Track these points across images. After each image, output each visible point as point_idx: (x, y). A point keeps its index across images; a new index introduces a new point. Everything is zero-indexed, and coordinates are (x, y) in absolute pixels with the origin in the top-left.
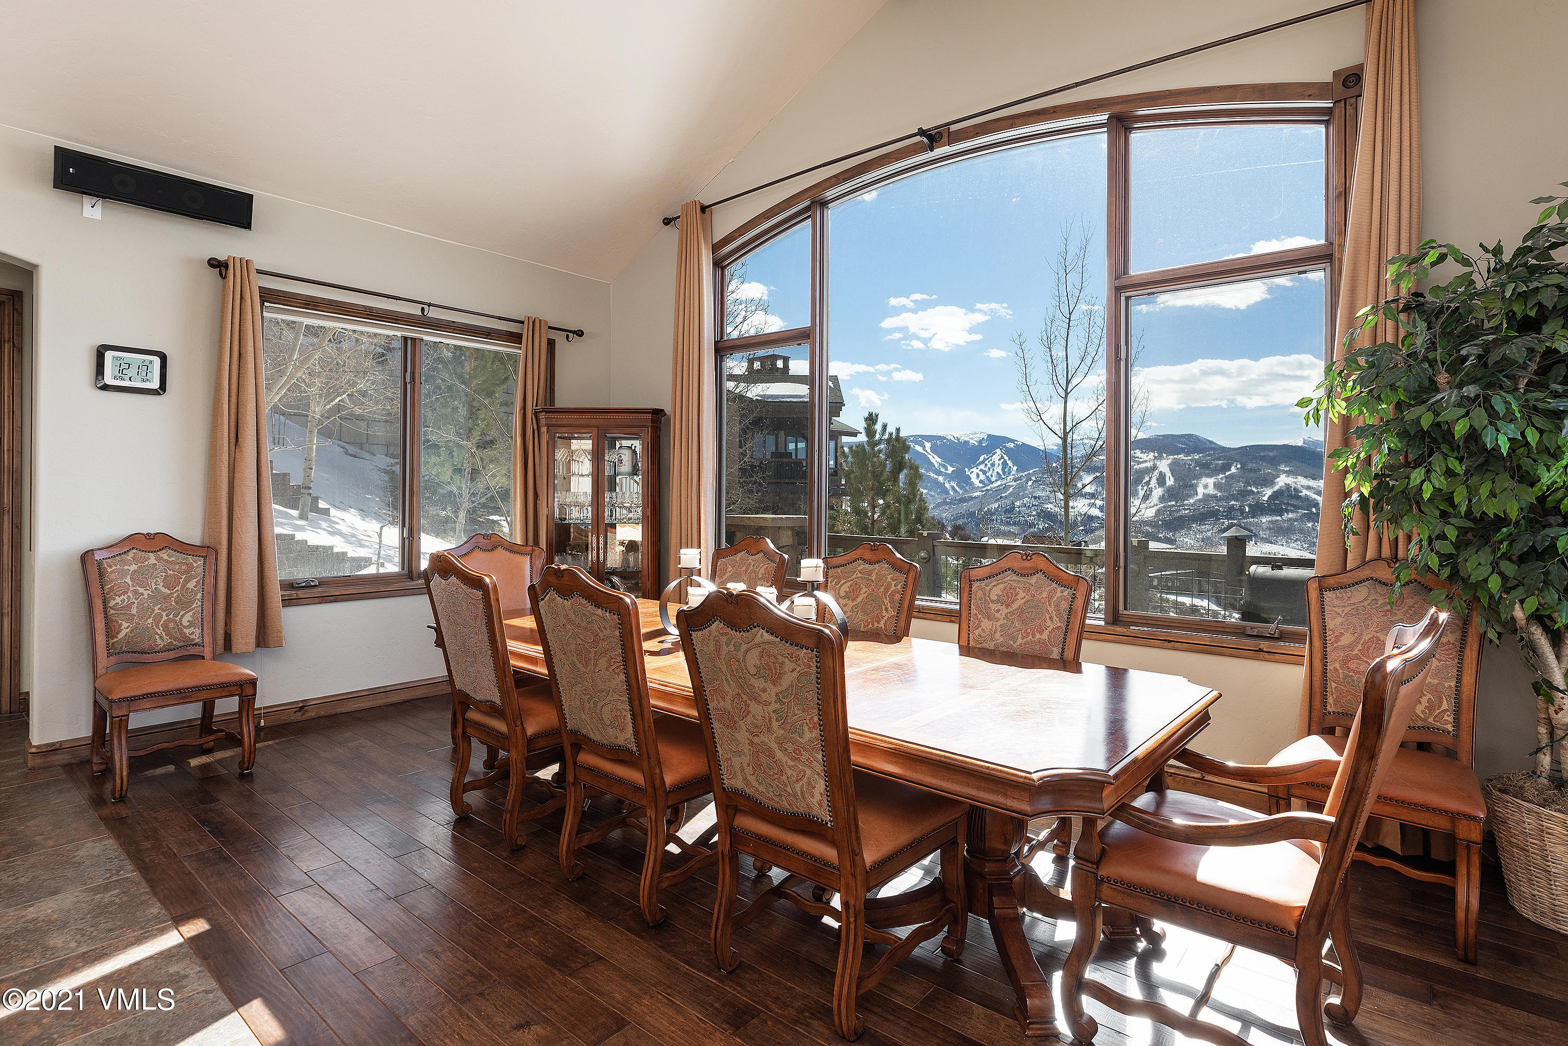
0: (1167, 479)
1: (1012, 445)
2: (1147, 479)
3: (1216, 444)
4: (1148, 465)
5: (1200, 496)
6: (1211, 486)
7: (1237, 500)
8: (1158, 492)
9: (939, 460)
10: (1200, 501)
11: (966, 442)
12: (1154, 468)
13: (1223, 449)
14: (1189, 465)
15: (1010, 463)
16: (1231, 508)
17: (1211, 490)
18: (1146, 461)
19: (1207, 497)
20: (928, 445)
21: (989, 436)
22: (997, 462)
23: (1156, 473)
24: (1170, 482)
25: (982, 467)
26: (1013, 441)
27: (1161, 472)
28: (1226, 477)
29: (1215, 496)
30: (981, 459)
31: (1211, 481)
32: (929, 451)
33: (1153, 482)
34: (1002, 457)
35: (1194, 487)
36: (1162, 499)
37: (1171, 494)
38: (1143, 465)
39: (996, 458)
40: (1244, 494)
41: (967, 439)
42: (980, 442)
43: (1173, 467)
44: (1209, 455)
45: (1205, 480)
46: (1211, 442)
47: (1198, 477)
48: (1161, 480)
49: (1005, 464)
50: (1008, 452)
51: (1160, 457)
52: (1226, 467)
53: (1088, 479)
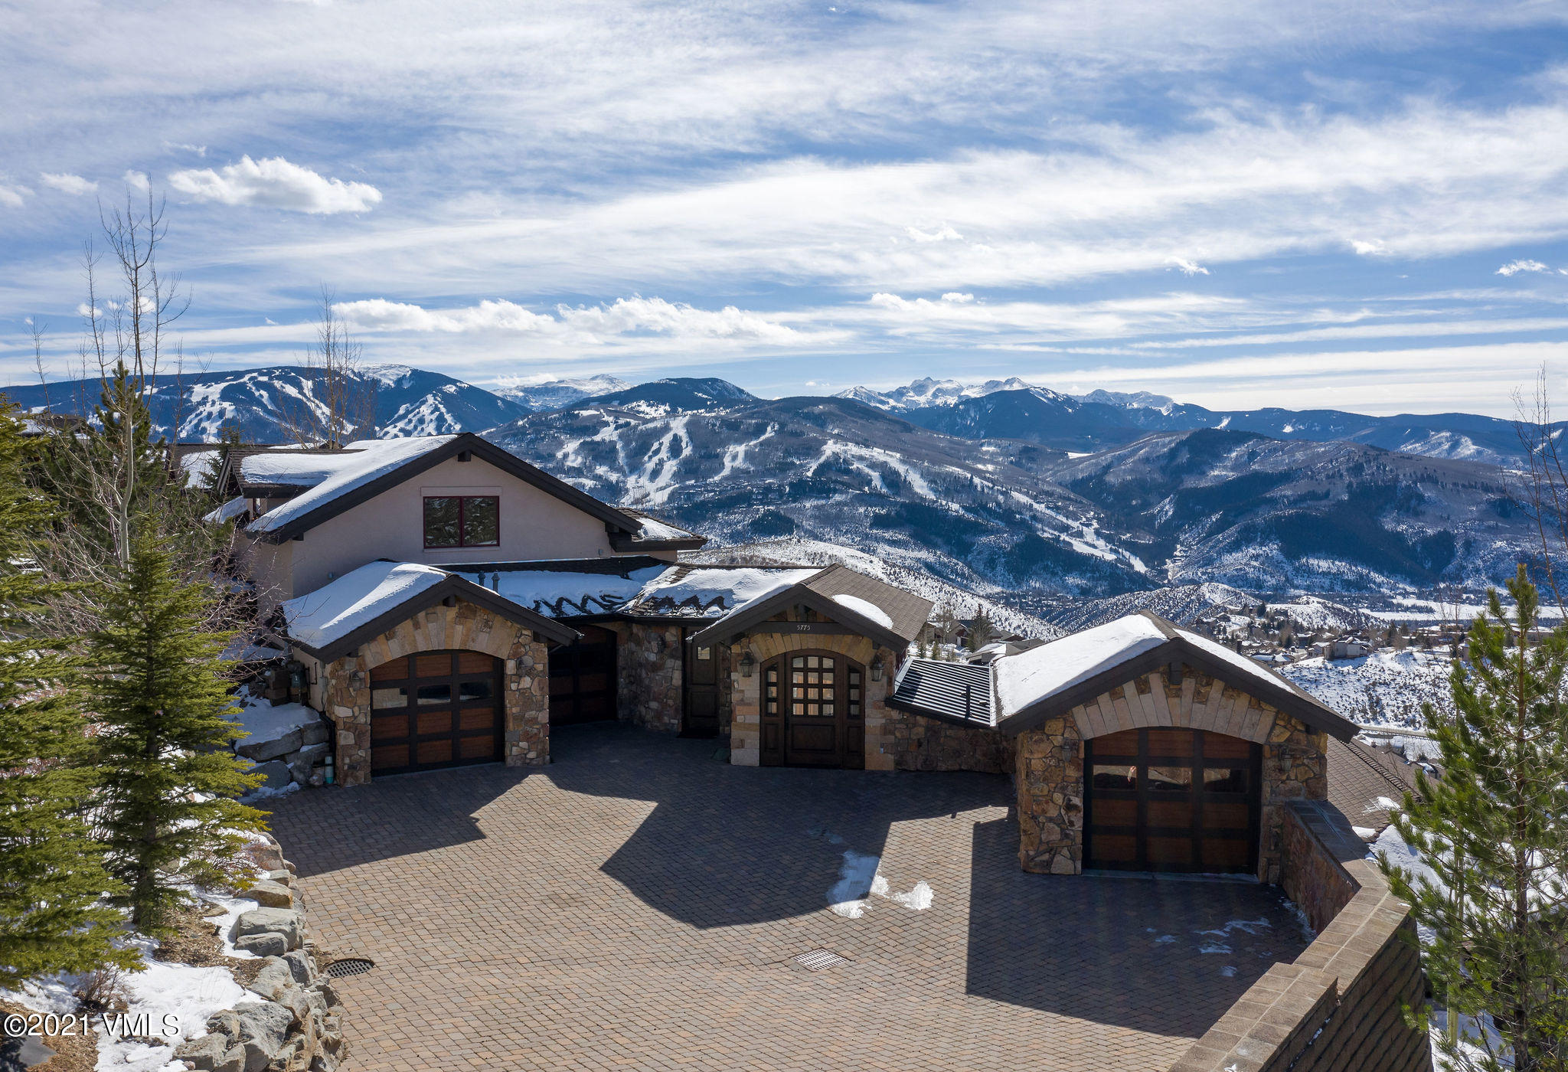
0: (684, 445)
1: (451, 389)
2: (656, 446)
3: (748, 395)
4: (658, 424)
5: (726, 472)
6: (741, 456)
7: (774, 476)
8: (671, 466)
9: (327, 411)
10: (726, 478)
11: (376, 382)
12: (666, 429)
13: (758, 402)
14: (714, 425)
15: (448, 417)
16: (768, 489)
17: (739, 463)
18: (654, 419)
19: (736, 473)
20: (308, 385)
21: (416, 373)
22: (427, 418)
23: (667, 439)
24: (687, 451)
25: (400, 425)
26: (454, 382)
27: (675, 436)
28: (761, 444)
29: (747, 472)
30: (402, 411)
31: (741, 449)
32: (309, 394)
33: (664, 454)
34: (436, 409)
35: (719, 457)
36: (676, 476)
37: (688, 470)
38: (651, 425)
39: (425, 410)
40: (784, 467)
41: (376, 376)
42: (399, 381)
43: (692, 427)
44: (738, 411)
45: (733, 449)
46: (741, 391)
47: (724, 443)
48: (675, 449)
49: (441, 420)
50: (447, 399)
51: (672, 413)
52: (760, 430)
53: (571, 446)
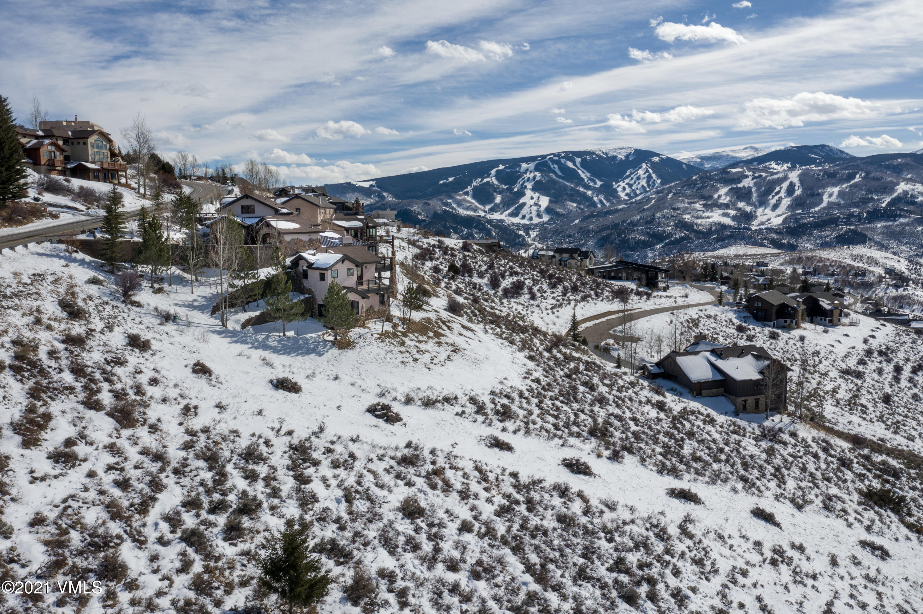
0: (796, 188)
1: (656, 159)
2: (778, 189)
3: (847, 154)
4: (780, 175)
5: (824, 205)
6: (836, 194)
7: (858, 207)
8: (786, 202)
9: (588, 175)
10: (824, 209)
11: (615, 157)
12: (785, 178)
13: (853, 159)
14: (818, 175)
15: (654, 176)
16: (851, 215)
17: (833, 199)
18: (778, 172)
19: (831, 206)
20: (578, 160)
21: (637, 151)
22: (642, 177)
23: (785, 185)
24: (798, 192)
25: (627, 181)
26: (658, 155)
27: (791, 182)
28: (851, 186)
29: (838, 204)
30: (628, 173)
31: (836, 190)
32: (579, 166)
33: (782, 194)
34: (647, 171)
35: (819, 197)
36: (790, 208)
37: (798, 203)
38: (775, 176)
39: (641, 172)
40: (865, 201)
41: (615, 154)
42: (627, 156)
43: (802, 178)
44: (837, 165)
45: (829, 190)
46: (842, 152)
47: (824, 186)
48: (790, 190)
49: (649, 177)
50: (654, 166)
51: (790, 169)
52: (851, 177)
53: (723, 191)
